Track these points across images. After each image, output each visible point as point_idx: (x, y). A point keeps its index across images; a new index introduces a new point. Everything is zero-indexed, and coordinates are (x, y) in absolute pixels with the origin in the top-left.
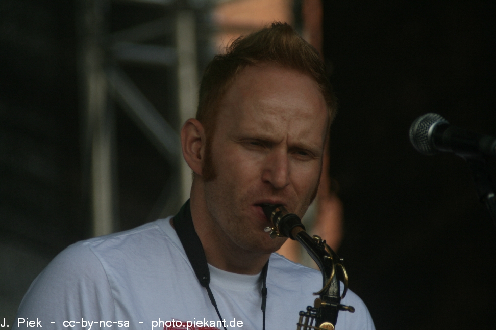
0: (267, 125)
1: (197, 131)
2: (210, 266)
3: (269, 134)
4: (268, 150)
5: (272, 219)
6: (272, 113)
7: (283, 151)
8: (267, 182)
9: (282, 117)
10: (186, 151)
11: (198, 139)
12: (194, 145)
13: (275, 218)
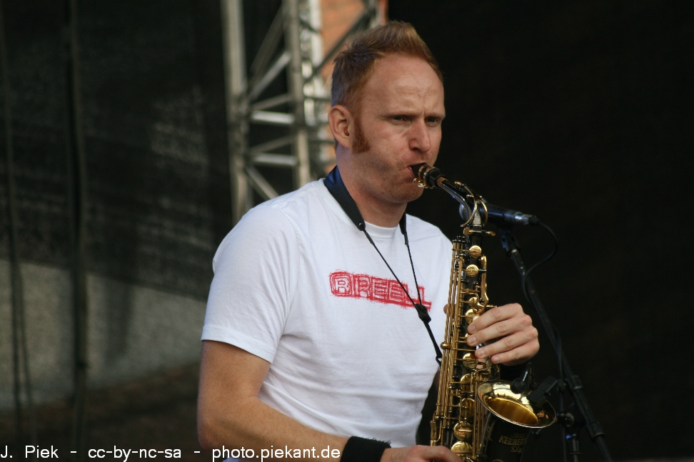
0: (408, 104)
1: (342, 114)
2: (366, 222)
3: (411, 110)
4: (409, 122)
5: (419, 174)
6: (411, 94)
7: (422, 121)
8: (415, 149)
9: (419, 96)
10: (335, 131)
11: (344, 121)
12: (341, 125)
13: (422, 174)
